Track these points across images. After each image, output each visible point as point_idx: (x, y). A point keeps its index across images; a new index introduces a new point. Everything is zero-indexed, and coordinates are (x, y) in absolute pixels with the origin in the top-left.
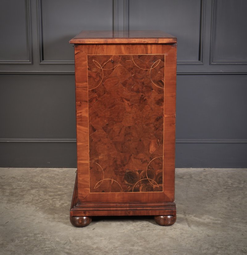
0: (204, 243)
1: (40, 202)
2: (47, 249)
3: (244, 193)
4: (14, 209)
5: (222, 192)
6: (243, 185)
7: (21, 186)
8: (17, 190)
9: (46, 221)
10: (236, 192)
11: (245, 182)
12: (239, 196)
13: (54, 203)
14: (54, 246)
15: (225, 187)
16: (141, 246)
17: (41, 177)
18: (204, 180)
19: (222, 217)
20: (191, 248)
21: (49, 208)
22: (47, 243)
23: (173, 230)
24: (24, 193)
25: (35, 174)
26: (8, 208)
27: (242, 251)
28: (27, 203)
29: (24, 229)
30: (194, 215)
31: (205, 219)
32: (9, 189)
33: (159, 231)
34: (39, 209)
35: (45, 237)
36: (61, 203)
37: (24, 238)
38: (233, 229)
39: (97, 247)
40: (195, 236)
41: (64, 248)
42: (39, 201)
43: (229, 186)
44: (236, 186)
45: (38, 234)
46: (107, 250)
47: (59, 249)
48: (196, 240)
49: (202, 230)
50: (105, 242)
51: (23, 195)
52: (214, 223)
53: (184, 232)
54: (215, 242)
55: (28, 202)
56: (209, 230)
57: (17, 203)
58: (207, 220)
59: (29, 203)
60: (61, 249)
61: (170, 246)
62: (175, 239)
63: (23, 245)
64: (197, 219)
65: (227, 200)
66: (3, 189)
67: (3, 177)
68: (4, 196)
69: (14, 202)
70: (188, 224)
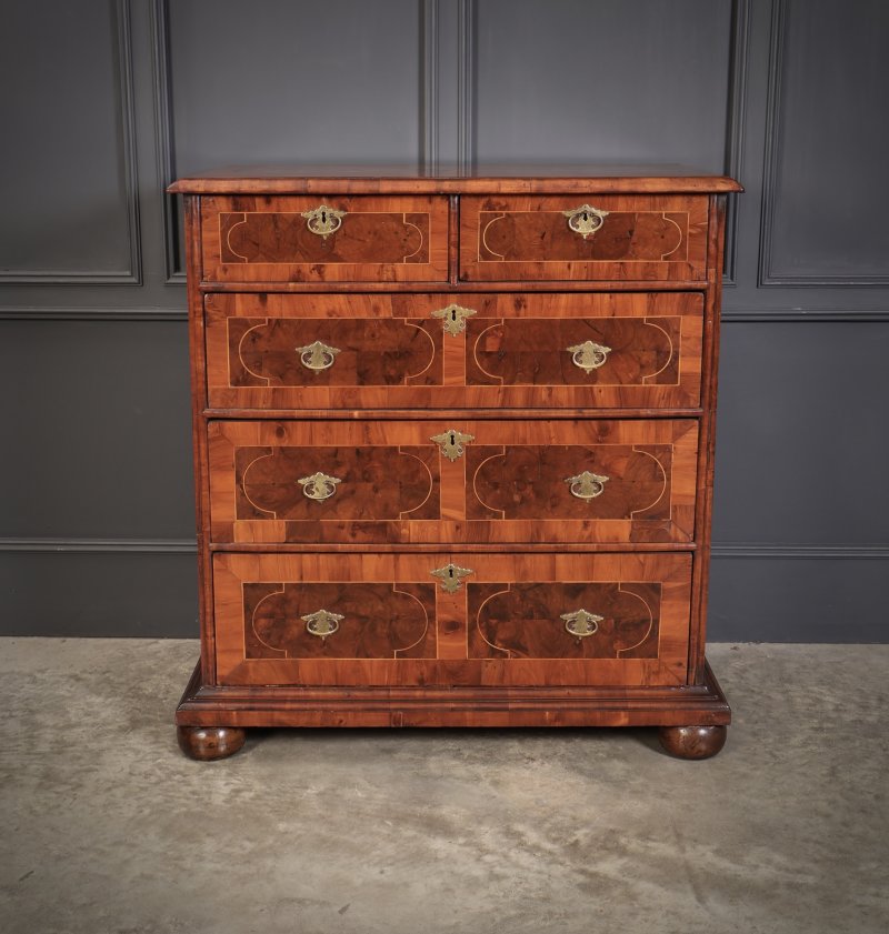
1: (157, 784)
3: (885, 750)
4: (61, 813)
5: (805, 744)
6: (875, 713)
7: (98, 713)
8: (80, 730)
9: (170, 868)
10: (857, 744)
11: (881, 700)
12: (871, 763)
13: (205, 789)
15: (815, 723)
17: (170, 676)
18: (738, 693)
19: (818, 857)
21: (184, 809)
23: (639, 918)
24: (105, 744)
25: (150, 663)
26: (38, 808)
28: (109, 789)
29: (84, 905)
30: (715, 848)
31: (756, 867)
32: (54, 727)
33: (588, 919)
36: (232, 787)
38: (865, 914)
42: (153, 779)
43: (828, 719)
44: (853, 718)
45: (135, 930)
49: (748, 919)
51: (99, 754)
52: (790, 886)
53: (684, 929)
55: (114, 782)
56: (776, 920)
57: (73, 789)
58: (765, 873)
59: (116, 787)
64: (725, 864)
65: (828, 779)
66: (33, 724)
67: (39, 676)
68: (32, 757)
69: (65, 783)
70: (696, 888)
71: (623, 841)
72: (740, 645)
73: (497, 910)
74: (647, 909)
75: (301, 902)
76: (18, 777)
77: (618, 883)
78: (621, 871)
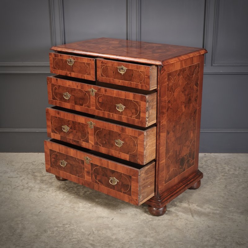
0: (205, 234)
2: (74, 240)
3: (239, 181)
4: (45, 197)
5: (220, 179)
6: (238, 172)
8: (46, 177)
9: (72, 210)
10: (232, 179)
11: (239, 168)
12: (235, 184)
13: (78, 191)
14: (80, 237)
15: (223, 174)
16: (152, 237)
18: (205, 166)
19: (220, 206)
20: (194, 240)
21: (74, 196)
22: (74, 233)
26: (39, 196)
27: (237, 243)
29: (54, 218)
30: (197, 204)
31: (206, 209)
32: (40, 176)
33: (167, 221)
34: (66, 197)
35: (72, 228)
36: (84, 191)
37: (55, 229)
38: (229, 219)
39: (116, 238)
40: (197, 227)
41: (89, 239)
43: (226, 173)
44: (232, 173)
45: (66, 224)
46: (124, 241)
47: (84, 240)
48: (198, 231)
49: (203, 220)
50: (123, 233)
52: (213, 213)
53: (189, 223)
54: (214, 233)
56: (209, 221)
57: (47, 192)
58: (208, 210)
60: (86, 240)
61: (177, 238)
62: (181, 230)
63: (55, 236)
64: (199, 208)
65: (224, 188)
66: (35, 176)
67: (34, 163)
68: (36, 184)
69: (45, 190)
70: (192, 214)
71: (176, 203)
72: (206, 154)
73: (147, 219)
74: (180, 219)
75: (103, 217)
76: (34, 189)
77: (174, 213)
78: (175, 210)
